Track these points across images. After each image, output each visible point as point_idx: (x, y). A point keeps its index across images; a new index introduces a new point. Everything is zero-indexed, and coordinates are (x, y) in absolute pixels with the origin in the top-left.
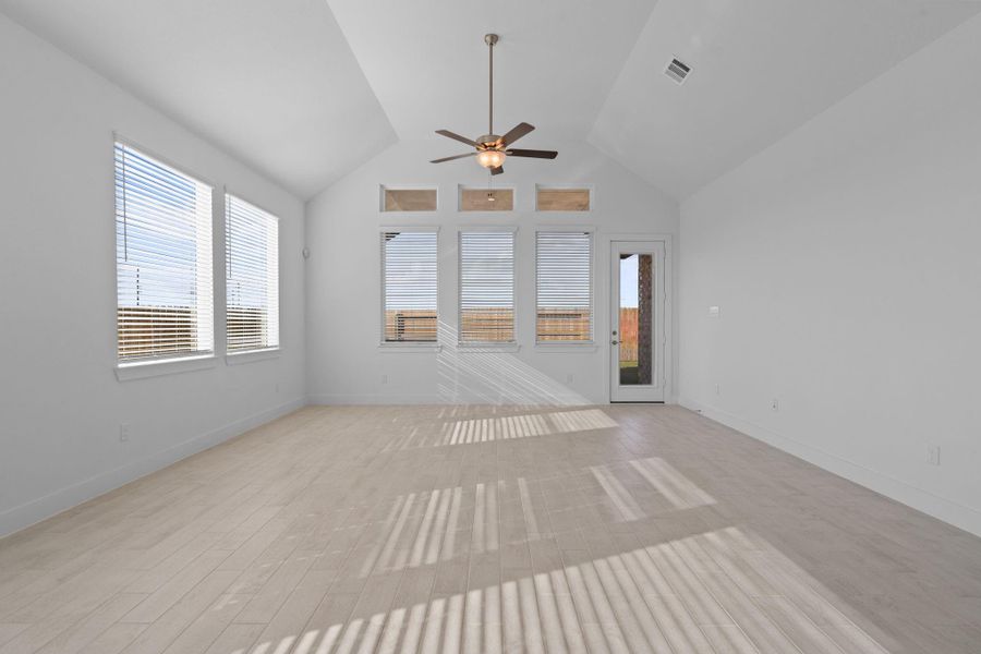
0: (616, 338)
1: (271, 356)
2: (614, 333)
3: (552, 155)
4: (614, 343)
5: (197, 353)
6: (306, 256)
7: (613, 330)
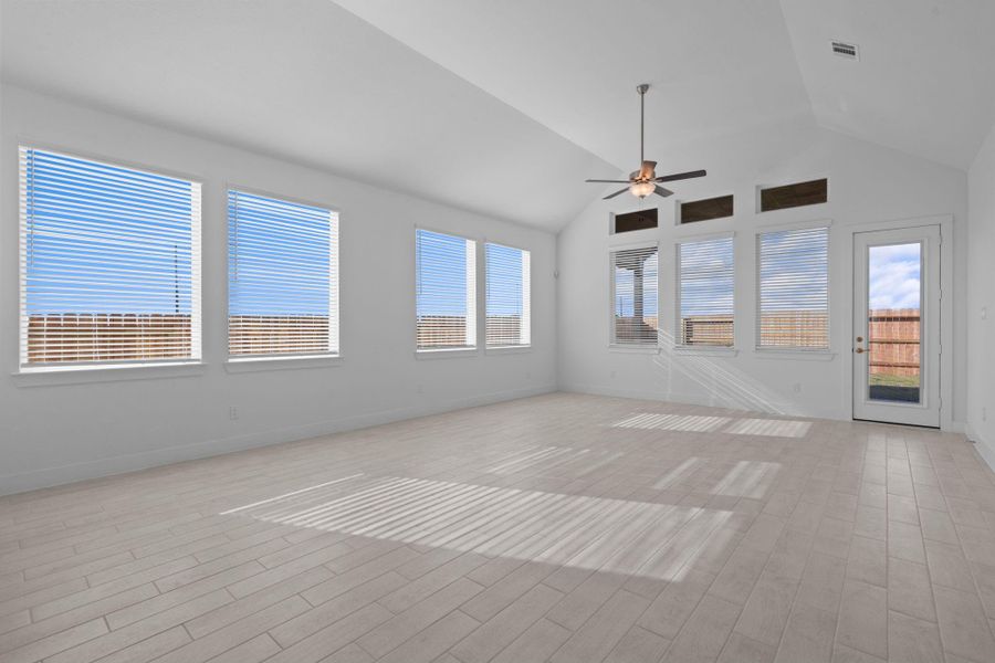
0: (858, 345)
1: (521, 352)
2: (860, 340)
3: (702, 173)
4: (860, 351)
5: (465, 346)
6: (557, 276)
7: (856, 336)
